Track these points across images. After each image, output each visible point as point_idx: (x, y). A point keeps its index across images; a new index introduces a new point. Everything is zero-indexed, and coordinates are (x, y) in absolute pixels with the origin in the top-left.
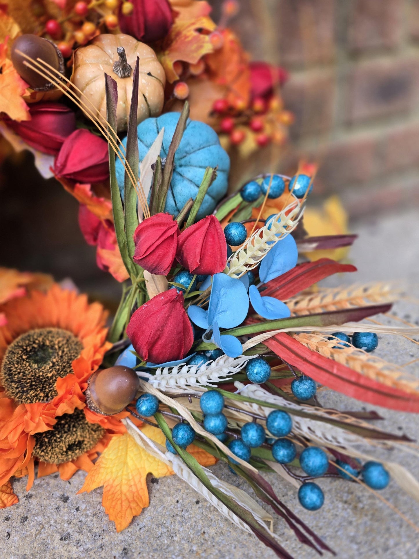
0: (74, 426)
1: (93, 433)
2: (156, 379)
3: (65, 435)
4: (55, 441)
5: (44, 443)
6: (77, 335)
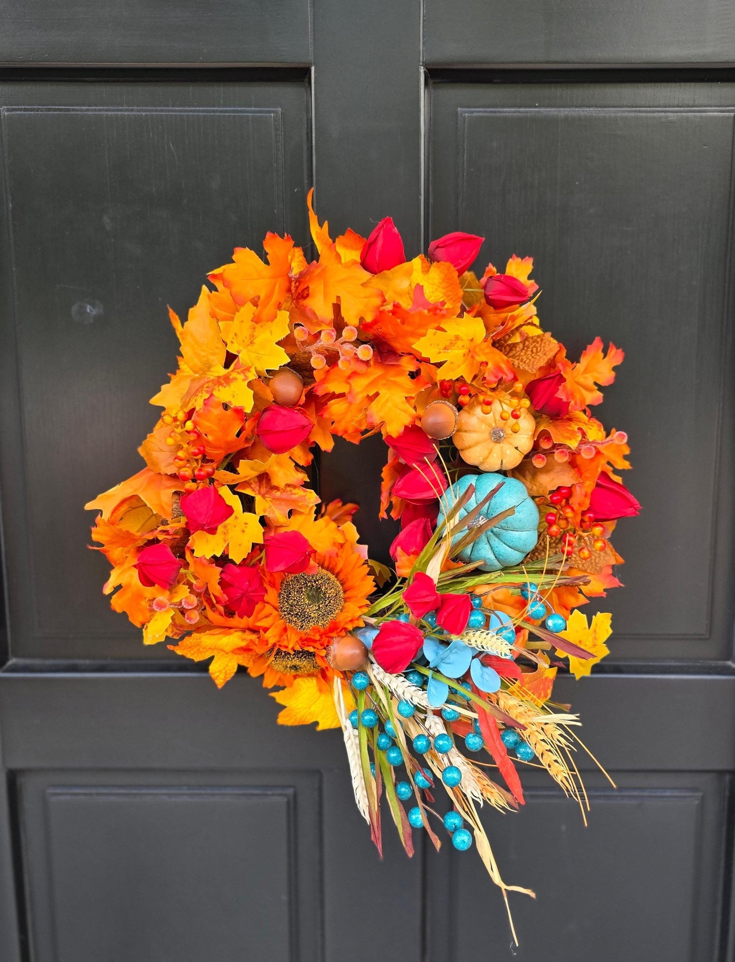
0: (305, 657)
1: (312, 668)
2: (378, 669)
3: (295, 658)
4: (288, 658)
5: (280, 654)
6: (345, 592)
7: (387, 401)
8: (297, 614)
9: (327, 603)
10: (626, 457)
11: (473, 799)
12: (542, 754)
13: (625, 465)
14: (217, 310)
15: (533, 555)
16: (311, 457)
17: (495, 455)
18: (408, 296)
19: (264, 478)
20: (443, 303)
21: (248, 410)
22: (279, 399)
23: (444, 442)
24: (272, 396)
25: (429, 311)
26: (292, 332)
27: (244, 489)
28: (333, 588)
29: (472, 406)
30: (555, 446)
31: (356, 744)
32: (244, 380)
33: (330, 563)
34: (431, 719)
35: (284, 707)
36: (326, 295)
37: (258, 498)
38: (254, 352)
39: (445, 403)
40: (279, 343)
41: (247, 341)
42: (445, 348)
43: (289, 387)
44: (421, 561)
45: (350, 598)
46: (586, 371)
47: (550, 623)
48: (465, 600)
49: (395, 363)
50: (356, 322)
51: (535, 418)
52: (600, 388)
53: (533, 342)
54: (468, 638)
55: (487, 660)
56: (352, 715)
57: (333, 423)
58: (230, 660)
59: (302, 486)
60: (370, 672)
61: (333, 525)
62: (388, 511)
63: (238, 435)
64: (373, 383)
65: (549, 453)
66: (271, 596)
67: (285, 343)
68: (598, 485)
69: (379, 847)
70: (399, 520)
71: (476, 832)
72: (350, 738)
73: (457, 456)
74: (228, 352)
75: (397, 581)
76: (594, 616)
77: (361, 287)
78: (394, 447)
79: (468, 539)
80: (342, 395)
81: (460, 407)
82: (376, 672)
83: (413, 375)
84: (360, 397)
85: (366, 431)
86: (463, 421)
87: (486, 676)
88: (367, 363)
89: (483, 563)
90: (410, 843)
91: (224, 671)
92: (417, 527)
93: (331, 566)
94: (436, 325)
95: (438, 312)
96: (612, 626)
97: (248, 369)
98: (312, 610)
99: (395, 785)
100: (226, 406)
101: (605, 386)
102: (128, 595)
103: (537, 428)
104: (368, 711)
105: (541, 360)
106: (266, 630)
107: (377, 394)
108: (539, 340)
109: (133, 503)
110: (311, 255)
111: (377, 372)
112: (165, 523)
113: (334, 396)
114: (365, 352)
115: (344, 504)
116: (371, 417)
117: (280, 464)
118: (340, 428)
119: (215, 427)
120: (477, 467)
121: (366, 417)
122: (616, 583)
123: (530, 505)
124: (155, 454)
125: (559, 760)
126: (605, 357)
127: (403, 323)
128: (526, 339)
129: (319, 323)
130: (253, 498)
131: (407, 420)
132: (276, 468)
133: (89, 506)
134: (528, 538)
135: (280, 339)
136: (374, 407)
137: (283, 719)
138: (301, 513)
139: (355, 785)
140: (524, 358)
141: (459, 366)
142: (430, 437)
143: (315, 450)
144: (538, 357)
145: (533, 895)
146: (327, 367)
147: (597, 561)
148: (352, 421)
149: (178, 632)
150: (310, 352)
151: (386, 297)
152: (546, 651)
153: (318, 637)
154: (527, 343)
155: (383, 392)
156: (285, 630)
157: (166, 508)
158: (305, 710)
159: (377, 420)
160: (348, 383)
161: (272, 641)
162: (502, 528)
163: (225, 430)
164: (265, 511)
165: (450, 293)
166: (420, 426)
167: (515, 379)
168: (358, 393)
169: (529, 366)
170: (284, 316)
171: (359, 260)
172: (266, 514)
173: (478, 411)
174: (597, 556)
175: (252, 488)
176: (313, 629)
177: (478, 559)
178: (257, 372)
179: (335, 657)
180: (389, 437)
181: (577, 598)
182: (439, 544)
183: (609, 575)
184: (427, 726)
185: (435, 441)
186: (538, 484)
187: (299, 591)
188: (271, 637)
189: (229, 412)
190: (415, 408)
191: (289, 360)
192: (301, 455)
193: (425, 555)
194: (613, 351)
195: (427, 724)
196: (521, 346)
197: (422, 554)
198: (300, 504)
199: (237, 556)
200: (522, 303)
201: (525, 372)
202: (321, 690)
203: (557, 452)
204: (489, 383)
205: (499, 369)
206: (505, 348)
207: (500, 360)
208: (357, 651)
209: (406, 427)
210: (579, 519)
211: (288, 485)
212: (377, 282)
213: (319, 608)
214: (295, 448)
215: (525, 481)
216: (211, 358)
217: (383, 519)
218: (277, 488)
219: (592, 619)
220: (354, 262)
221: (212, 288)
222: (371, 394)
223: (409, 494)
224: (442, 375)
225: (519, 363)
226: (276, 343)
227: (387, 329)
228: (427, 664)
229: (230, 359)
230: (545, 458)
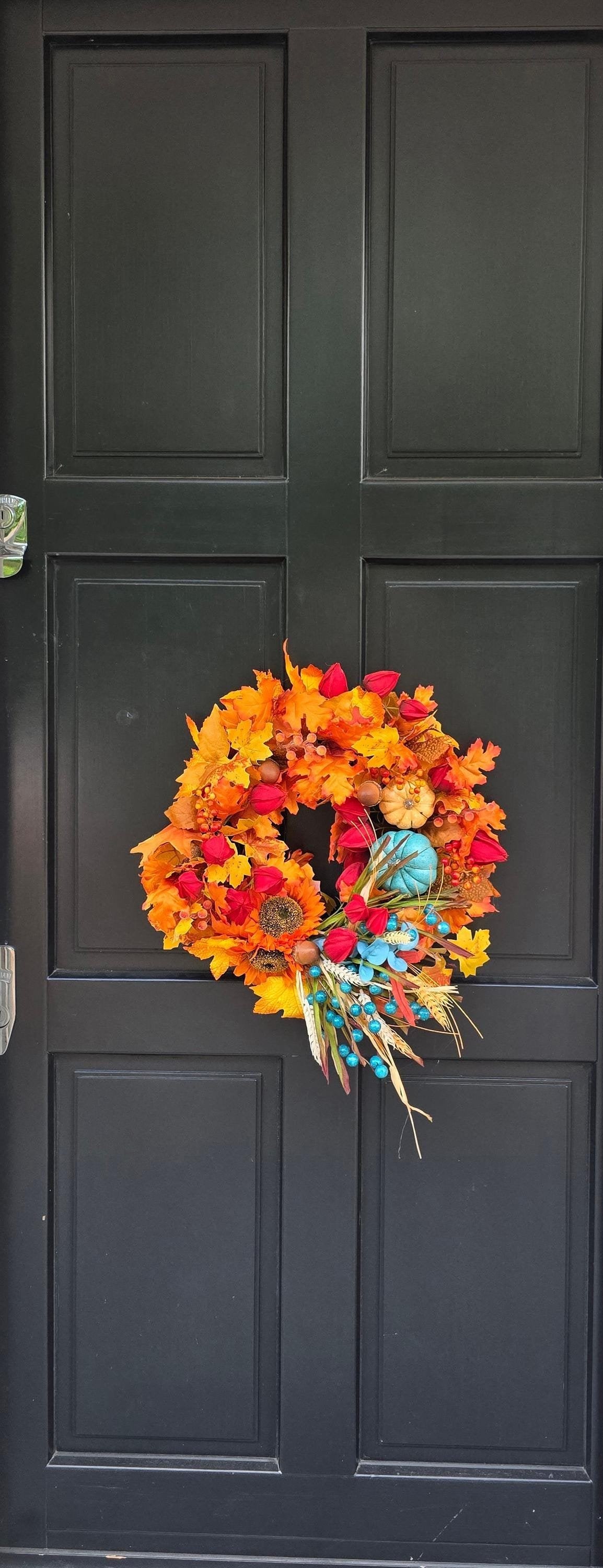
0: (277, 957)
1: (282, 966)
2: (327, 962)
3: (271, 957)
4: (265, 957)
5: (260, 954)
6: (304, 914)
7: (335, 780)
8: (272, 926)
9: (292, 919)
10: (502, 821)
11: (388, 1045)
12: (431, 1008)
13: (502, 827)
14: (226, 722)
15: (435, 888)
16: (282, 818)
17: (407, 818)
18: (349, 712)
19: (251, 832)
20: (371, 719)
21: (246, 787)
22: (265, 779)
23: (373, 808)
24: (261, 777)
25: (362, 725)
26: (274, 736)
27: (237, 839)
28: (296, 909)
29: (392, 785)
30: (449, 812)
31: (312, 1015)
32: (243, 767)
33: (294, 893)
34: (362, 996)
35: (260, 998)
36: (297, 713)
37: (247, 846)
38: (250, 749)
39: (373, 783)
40: (266, 743)
41: (245, 742)
42: (373, 748)
43: (271, 772)
44: (356, 888)
45: (307, 917)
46: (472, 762)
47: (440, 927)
48: (384, 912)
49: (340, 755)
50: (316, 730)
51: (435, 793)
52: (484, 772)
53: (433, 742)
54: (387, 938)
55: (399, 954)
56: (309, 996)
57: (298, 795)
58: (225, 960)
59: (276, 838)
60: (322, 966)
61: (297, 865)
62: (335, 856)
63: (238, 803)
64: (325, 769)
65: (444, 817)
66: (254, 914)
67: (271, 743)
68: (475, 839)
69: (327, 1076)
70: (342, 864)
71: (391, 1068)
72: (307, 1010)
73: (383, 819)
74: (231, 748)
75: (340, 905)
76: (476, 931)
77: (319, 707)
78: (339, 812)
79: (388, 873)
80: (305, 777)
81: (383, 785)
82: (327, 965)
83: (352, 764)
84: (317, 779)
85: (321, 801)
86: (385, 794)
87: (398, 963)
88: (322, 757)
89: (398, 891)
90: (347, 1085)
91: (220, 968)
92: (355, 868)
93: (294, 896)
94: (367, 733)
95: (368, 725)
96: (490, 939)
97: (245, 760)
98: (282, 923)
99: (338, 1047)
100: (232, 784)
101: (488, 771)
102: (161, 910)
103: (436, 800)
104: (320, 992)
105: (437, 755)
106: (252, 935)
107: (328, 776)
108: (436, 741)
109: (167, 848)
110: (287, 685)
111: (329, 761)
112: (188, 860)
113: (300, 777)
114: (322, 750)
115: (303, 853)
116: (325, 791)
117: (262, 823)
118: (302, 799)
119: (224, 798)
120: (395, 826)
121: (321, 791)
122: (493, 909)
123: (432, 851)
124: (178, 816)
125: (441, 1010)
126: (484, 752)
127: (346, 732)
128: (430, 738)
129: (292, 731)
130: (244, 845)
131: (347, 793)
132: (259, 826)
133: (133, 851)
134: (429, 874)
135: (266, 741)
136: (326, 785)
137: (259, 1009)
138: (275, 857)
139: (311, 1040)
140: (426, 754)
141: (382, 759)
142: (363, 805)
143: (285, 813)
144: (435, 753)
145: (430, 1119)
146: (297, 759)
147: (479, 893)
148: (312, 793)
149: (189, 939)
150: (286, 749)
151: (335, 713)
152: (442, 954)
153: (286, 940)
154: (429, 743)
155: (332, 774)
156: (265, 936)
157: (188, 851)
158: (275, 1001)
159: (328, 794)
160: (309, 769)
161: (256, 942)
162: (411, 867)
163: (231, 799)
164: (252, 854)
165: (376, 711)
166: (356, 797)
167: (419, 767)
168: (316, 776)
169: (428, 759)
170: (270, 726)
171: (317, 688)
172: (253, 856)
173: (395, 787)
174: (480, 889)
175: (242, 839)
176: (283, 936)
177: (395, 889)
178: (252, 762)
179: (298, 953)
180: (336, 804)
181: (465, 918)
182: (368, 877)
183: (488, 904)
184: (360, 1001)
185: (367, 808)
186: (438, 839)
187: (274, 910)
188: (255, 939)
189: (234, 788)
190: (353, 785)
191: (272, 754)
192: (276, 818)
193: (359, 884)
194: (491, 747)
195: (360, 999)
196: (425, 744)
197: (357, 883)
198: (275, 850)
199: (235, 883)
200: (423, 718)
201: (426, 763)
202: (286, 985)
203: (449, 816)
204: (402, 770)
205: (407, 760)
206: (415, 745)
207: (408, 755)
208: (313, 950)
209: (347, 798)
210: (464, 862)
211: (267, 837)
212: (330, 704)
213: (287, 922)
214: (272, 812)
215: (429, 836)
216: (219, 751)
217: (331, 861)
218: (259, 839)
219: (475, 933)
220: (315, 690)
221: (222, 707)
222: (324, 776)
223: (349, 844)
224: (371, 764)
225: (422, 757)
226: (264, 743)
227: (336, 734)
228: (359, 956)
229: (232, 753)
230: (442, 821)
